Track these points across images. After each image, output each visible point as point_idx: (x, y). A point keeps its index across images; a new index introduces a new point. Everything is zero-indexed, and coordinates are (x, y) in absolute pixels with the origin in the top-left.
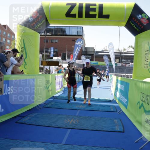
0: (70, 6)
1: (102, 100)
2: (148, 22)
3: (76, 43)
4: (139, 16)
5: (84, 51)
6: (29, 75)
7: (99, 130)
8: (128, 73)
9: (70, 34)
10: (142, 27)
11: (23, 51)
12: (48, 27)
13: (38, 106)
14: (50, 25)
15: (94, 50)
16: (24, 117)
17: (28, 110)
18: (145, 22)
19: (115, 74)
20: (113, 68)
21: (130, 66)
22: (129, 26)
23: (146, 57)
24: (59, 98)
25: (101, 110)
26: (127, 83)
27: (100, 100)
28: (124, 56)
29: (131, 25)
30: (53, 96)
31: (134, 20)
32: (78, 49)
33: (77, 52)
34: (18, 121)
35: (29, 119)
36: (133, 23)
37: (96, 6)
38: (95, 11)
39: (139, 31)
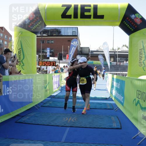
0: (66, 7)
1: (99, 98)
2: (141, 22)
3: (72, 43)
4: (133, 16)
5: (79, 50)
7: (97, 127)
8: (122, 72)
9: (66, 35)
10: (136, 27)
11: (20, 52)
12: (44, 29)
13: (36, 105)
14: (46, 26)
15: (89, 49)
16: (23, 116)
17: (27, 109)
18: (138, 22)
19: (111, 72)
20: (108, 66)
21: (124, 65)
22: (123, 26)
23: (140, 55)
24: (57, 97)
25: (98, 108)
26: (122, 81)
27: (96, 98)
28: (119, 55)
29: (125, 25)
30: (50, 95)
31: (128, 19)
32: (74, 49)
33: (73, 51)
34: (18, 120)
36: (127, 23)
37: (91, 7)
38: (90, 12)
39: (132, 30)
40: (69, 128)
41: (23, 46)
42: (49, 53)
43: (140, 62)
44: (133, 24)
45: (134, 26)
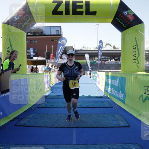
0: (57, 3)
1: (93, 96)
2: (134, 18)
4: (125, 12)
6: (23, 75)
7: (104, 126)
9: (49, 34)
10: (129, 23)
11: (9, 51)
13: (32, 106)
15: (73, 48)
16: (21, 119)
18: (131, 18)
21: (109, 63)
24: (49, 97)
25: (98, 107)
26: (122, 78)
28: (103, 53)
29: (118, 21)
30: (43, 96)
31: (121, 16)
32: (62, 47)
33: (61, 50)
35: (27, 121)
36: (119, 20)
37: (83, 3)
38: (82, 8)
39: (125, 27)
40: (75, 128)
41: (12, 44)
42: (33, 53)
43: (134, 59)
44: (126, 21)
45: (127, 23)
